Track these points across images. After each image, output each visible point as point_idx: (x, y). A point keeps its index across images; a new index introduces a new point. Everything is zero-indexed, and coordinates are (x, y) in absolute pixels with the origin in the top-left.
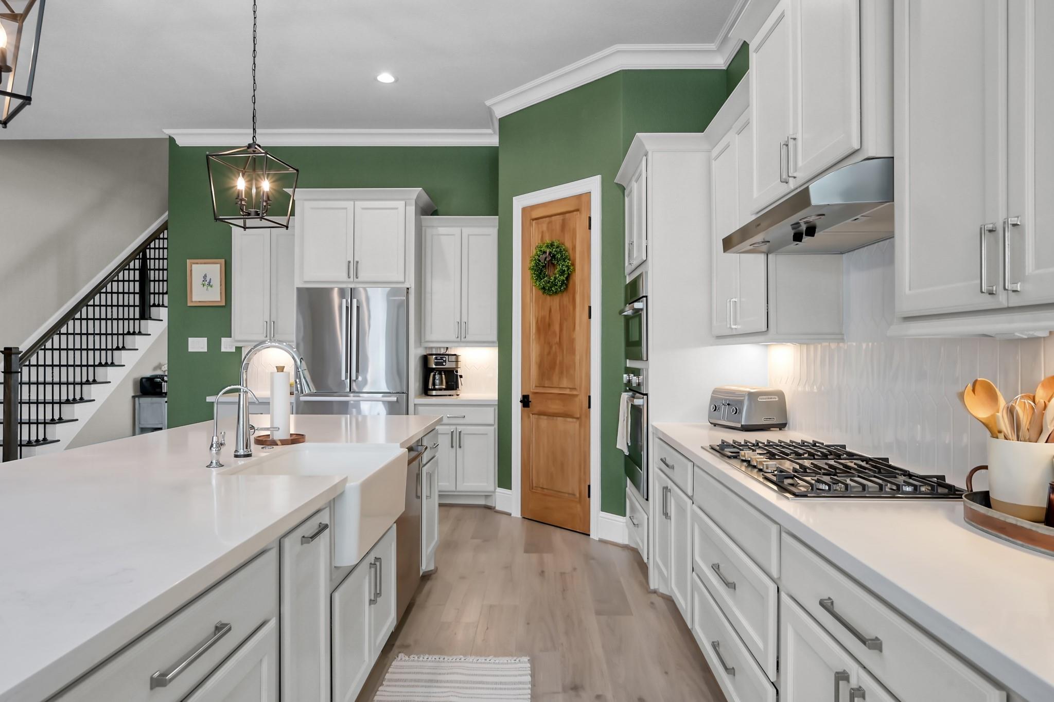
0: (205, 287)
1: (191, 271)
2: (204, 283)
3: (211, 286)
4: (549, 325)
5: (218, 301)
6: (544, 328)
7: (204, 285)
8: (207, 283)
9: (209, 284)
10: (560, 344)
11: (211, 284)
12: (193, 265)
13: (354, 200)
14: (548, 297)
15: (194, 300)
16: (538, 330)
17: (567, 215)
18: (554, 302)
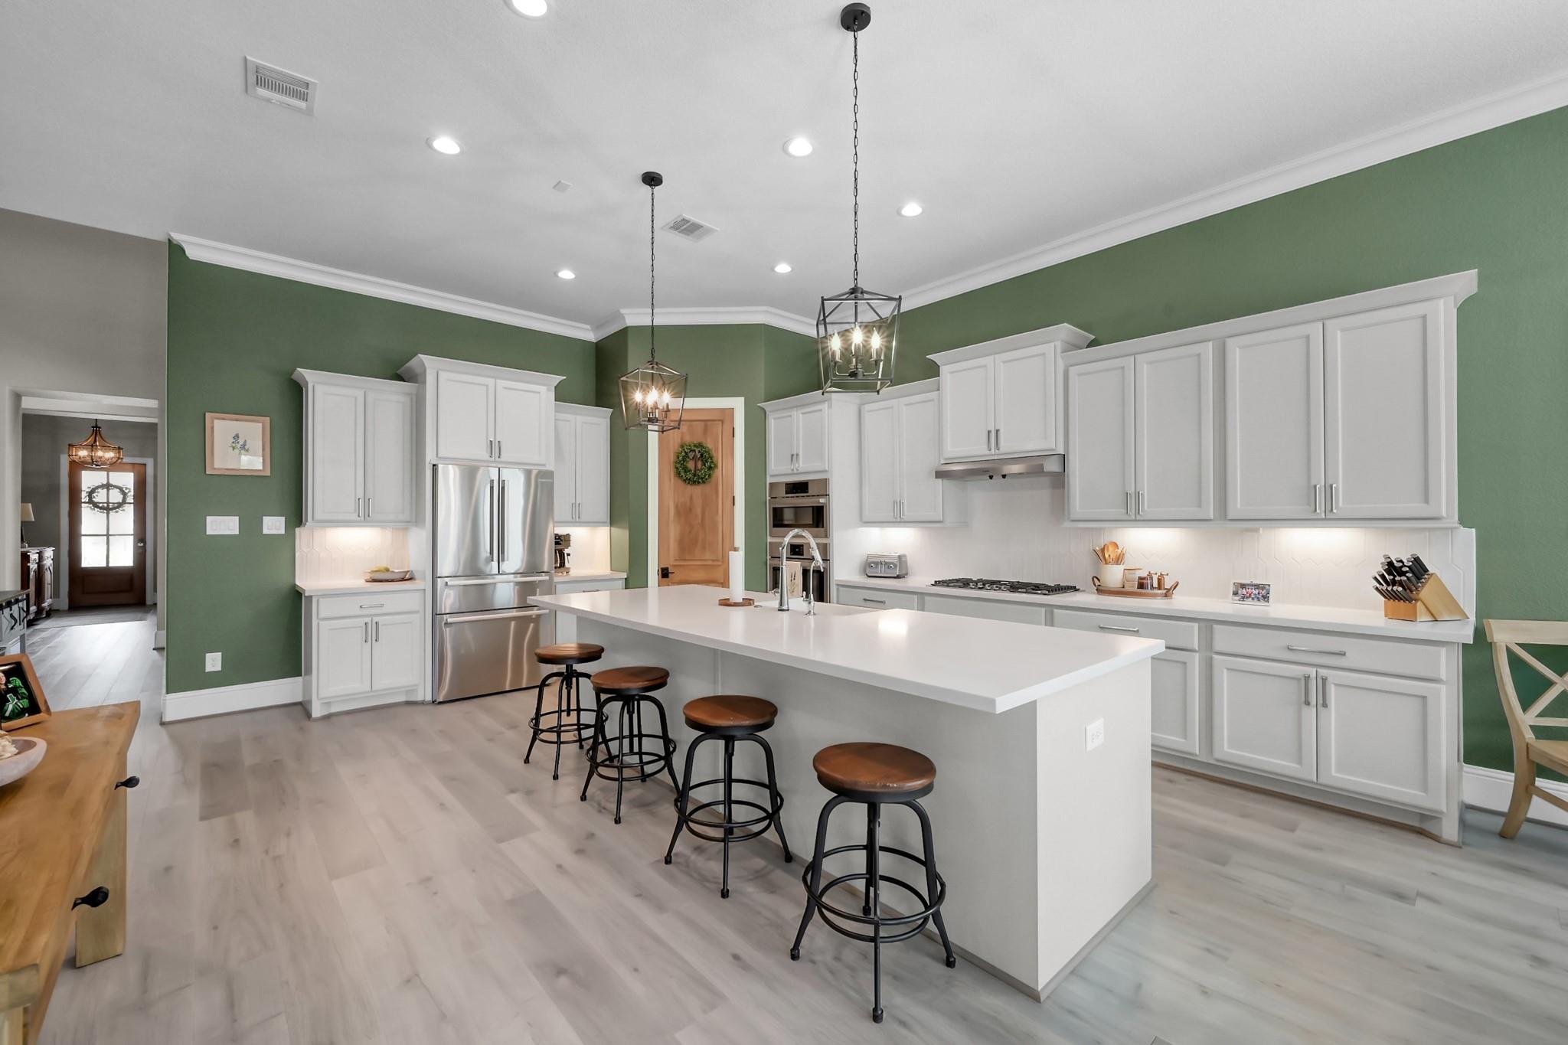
0: (237, 451)
1: (213, 428)
2: (234, 445)
3: (247, 450)
4: (690, 510)
5: (260, 470)
6: (684, 512)
7: (234, 448)
8: (239, 446)
9: (243, 447)
10: (702, 524)
11: (246, 447)
12: (216, 421)
13: (495, 378)
14: (689, 486)
15: (216, 466)
16: (678, 513)
17: (709, 423)
18: (697, 491)
